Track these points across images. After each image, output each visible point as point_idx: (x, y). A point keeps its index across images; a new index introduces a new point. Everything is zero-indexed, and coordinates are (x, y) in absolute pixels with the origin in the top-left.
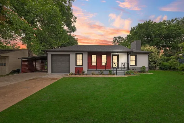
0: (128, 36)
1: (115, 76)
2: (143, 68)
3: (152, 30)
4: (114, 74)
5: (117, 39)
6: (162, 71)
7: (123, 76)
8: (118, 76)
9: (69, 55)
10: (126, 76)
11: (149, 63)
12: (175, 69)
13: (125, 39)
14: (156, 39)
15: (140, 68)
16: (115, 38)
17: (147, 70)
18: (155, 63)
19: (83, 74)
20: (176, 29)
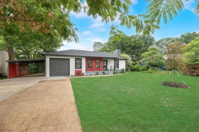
0: (108, 43)
1: (108, 75)
2: (123, 69)
3: (126, 42)
4: (106, 74)
5: (97, 44)
6: (132, 72)
7: (113, 75)
8: (109, 75)
9: (69, 59)
10: (115, 75)
11: (126, 67)
12: (139, 71)
13: (104, 45)
14: (128, 48)
15: (121, 69)
16: (95, 43)
17: (125, 71)
18: (129, 66)
19: (83, 76)
20: (139, 43)
